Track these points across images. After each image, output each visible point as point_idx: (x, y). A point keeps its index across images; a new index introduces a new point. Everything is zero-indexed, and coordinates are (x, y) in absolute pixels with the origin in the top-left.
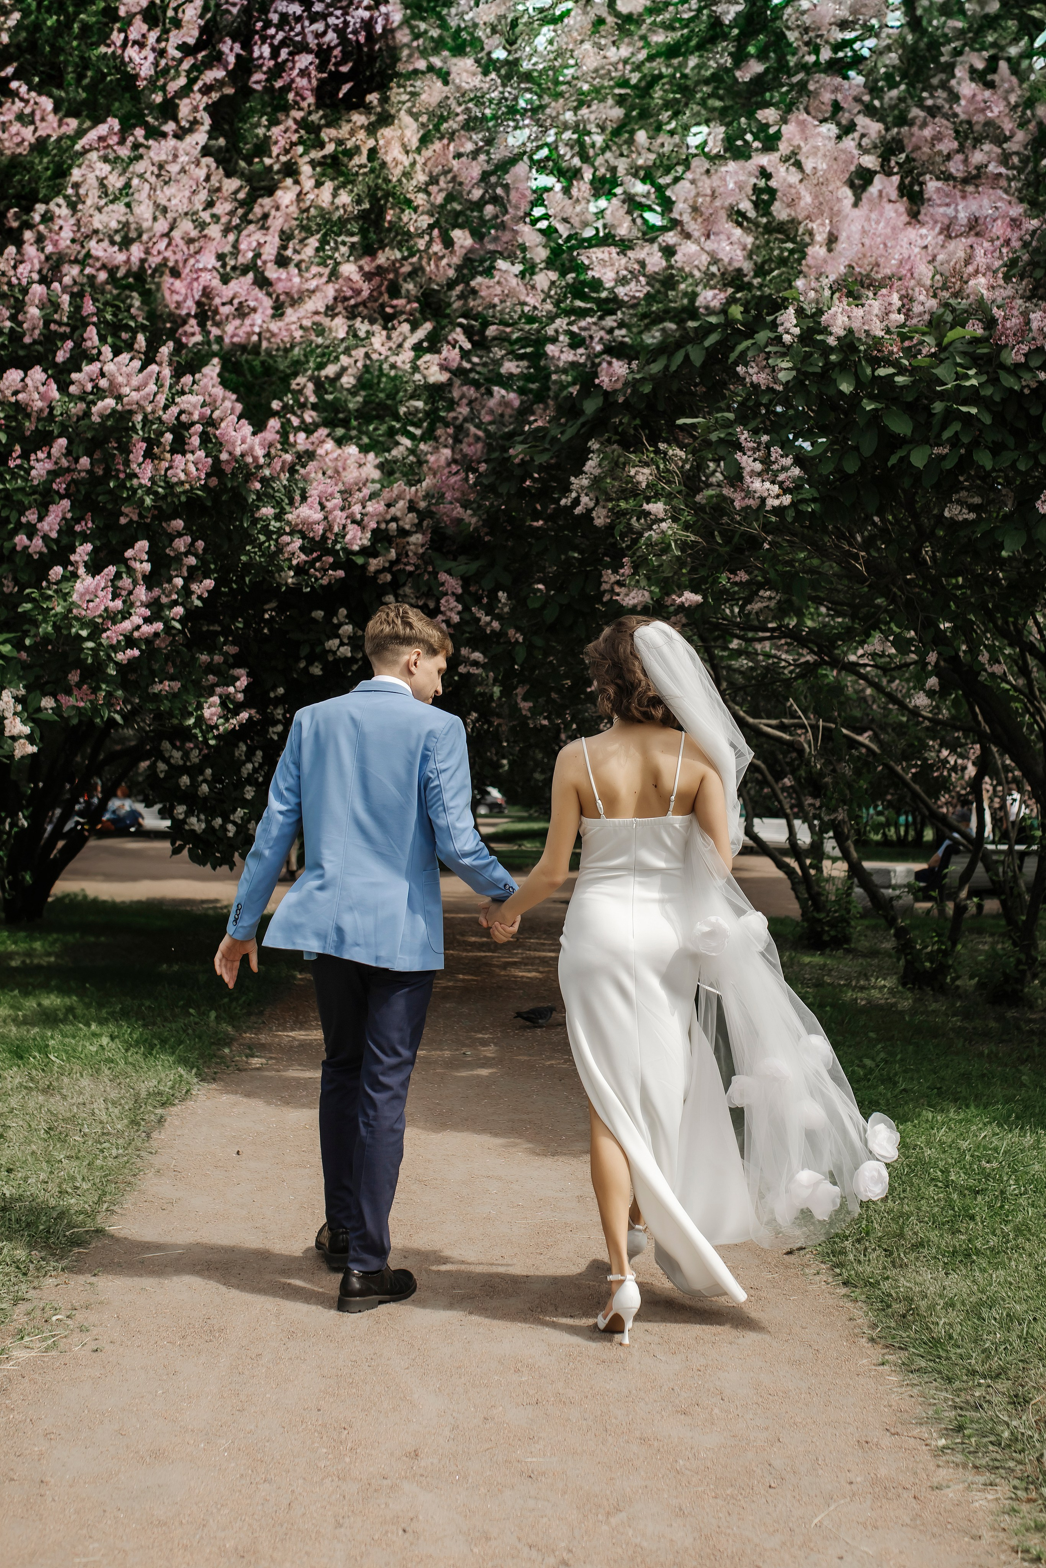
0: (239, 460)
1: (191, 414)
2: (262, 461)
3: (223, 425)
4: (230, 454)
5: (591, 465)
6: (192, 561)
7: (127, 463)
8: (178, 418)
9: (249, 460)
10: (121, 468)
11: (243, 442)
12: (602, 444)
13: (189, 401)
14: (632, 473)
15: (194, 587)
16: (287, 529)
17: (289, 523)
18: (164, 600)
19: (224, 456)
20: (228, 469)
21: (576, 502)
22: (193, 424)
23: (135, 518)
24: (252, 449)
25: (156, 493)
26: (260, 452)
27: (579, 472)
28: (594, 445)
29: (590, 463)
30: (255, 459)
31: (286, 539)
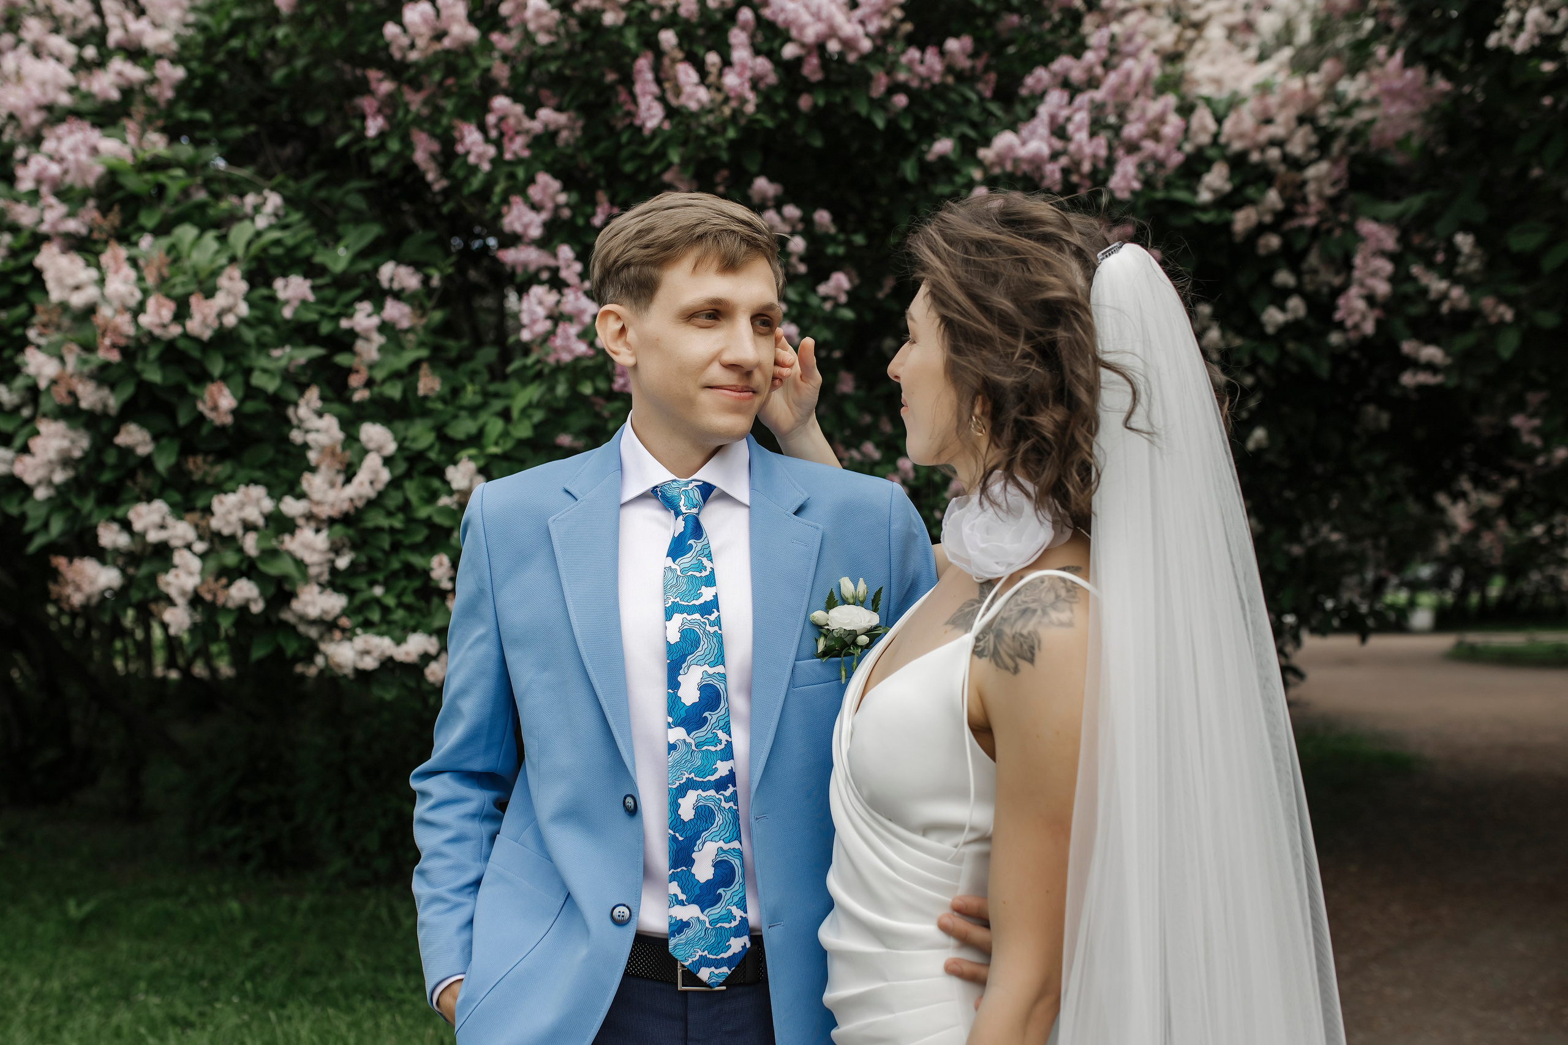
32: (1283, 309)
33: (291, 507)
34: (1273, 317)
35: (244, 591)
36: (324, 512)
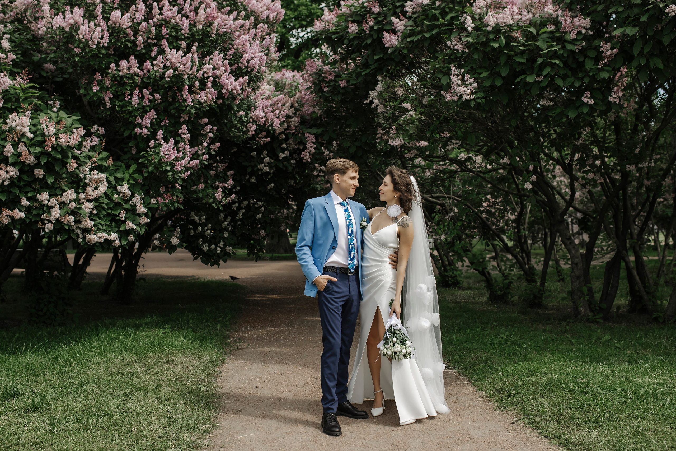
0: (231, 93)
1: (208, 73)
2: (240, 92)
3: (222, 77)
4: (226, 90)
5: (379, 87)
6: (211, 135)
7: (182, 96)
8: (203, 75)
9: (235, 92)
10: (179, 97)
11: (231, 85)
12: (383, 77)
13: (207, 67)
14: (395, 90)
15: (212, 146)
16: (251, 120)
17: (251, 118)
18: (200, 152)
19: (224, 91)
20: (226, 96)
21: (372, 102)
22: (209, 77)
23: (187, 119)
24: (235, 87)
25: (195, 107)
26: (239, 88)
27: (373, 89)
28: (379, 78)
29: (379, 85)
30: (237, 91)
31: (251, 125)
32: (284, 154)
33: (82, 196)
34: (281, 155)
35: (71, 218)
36: (91, 197)
